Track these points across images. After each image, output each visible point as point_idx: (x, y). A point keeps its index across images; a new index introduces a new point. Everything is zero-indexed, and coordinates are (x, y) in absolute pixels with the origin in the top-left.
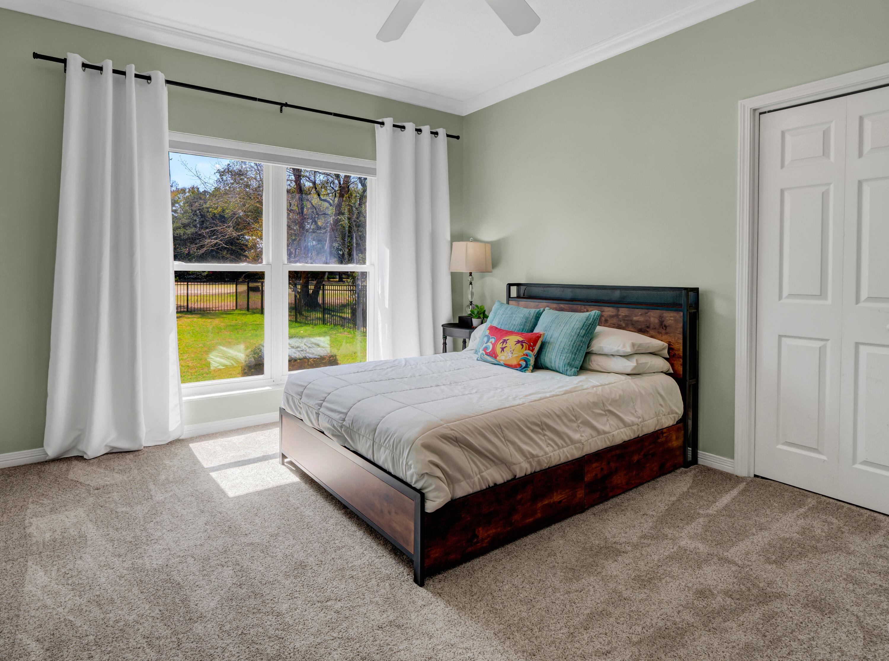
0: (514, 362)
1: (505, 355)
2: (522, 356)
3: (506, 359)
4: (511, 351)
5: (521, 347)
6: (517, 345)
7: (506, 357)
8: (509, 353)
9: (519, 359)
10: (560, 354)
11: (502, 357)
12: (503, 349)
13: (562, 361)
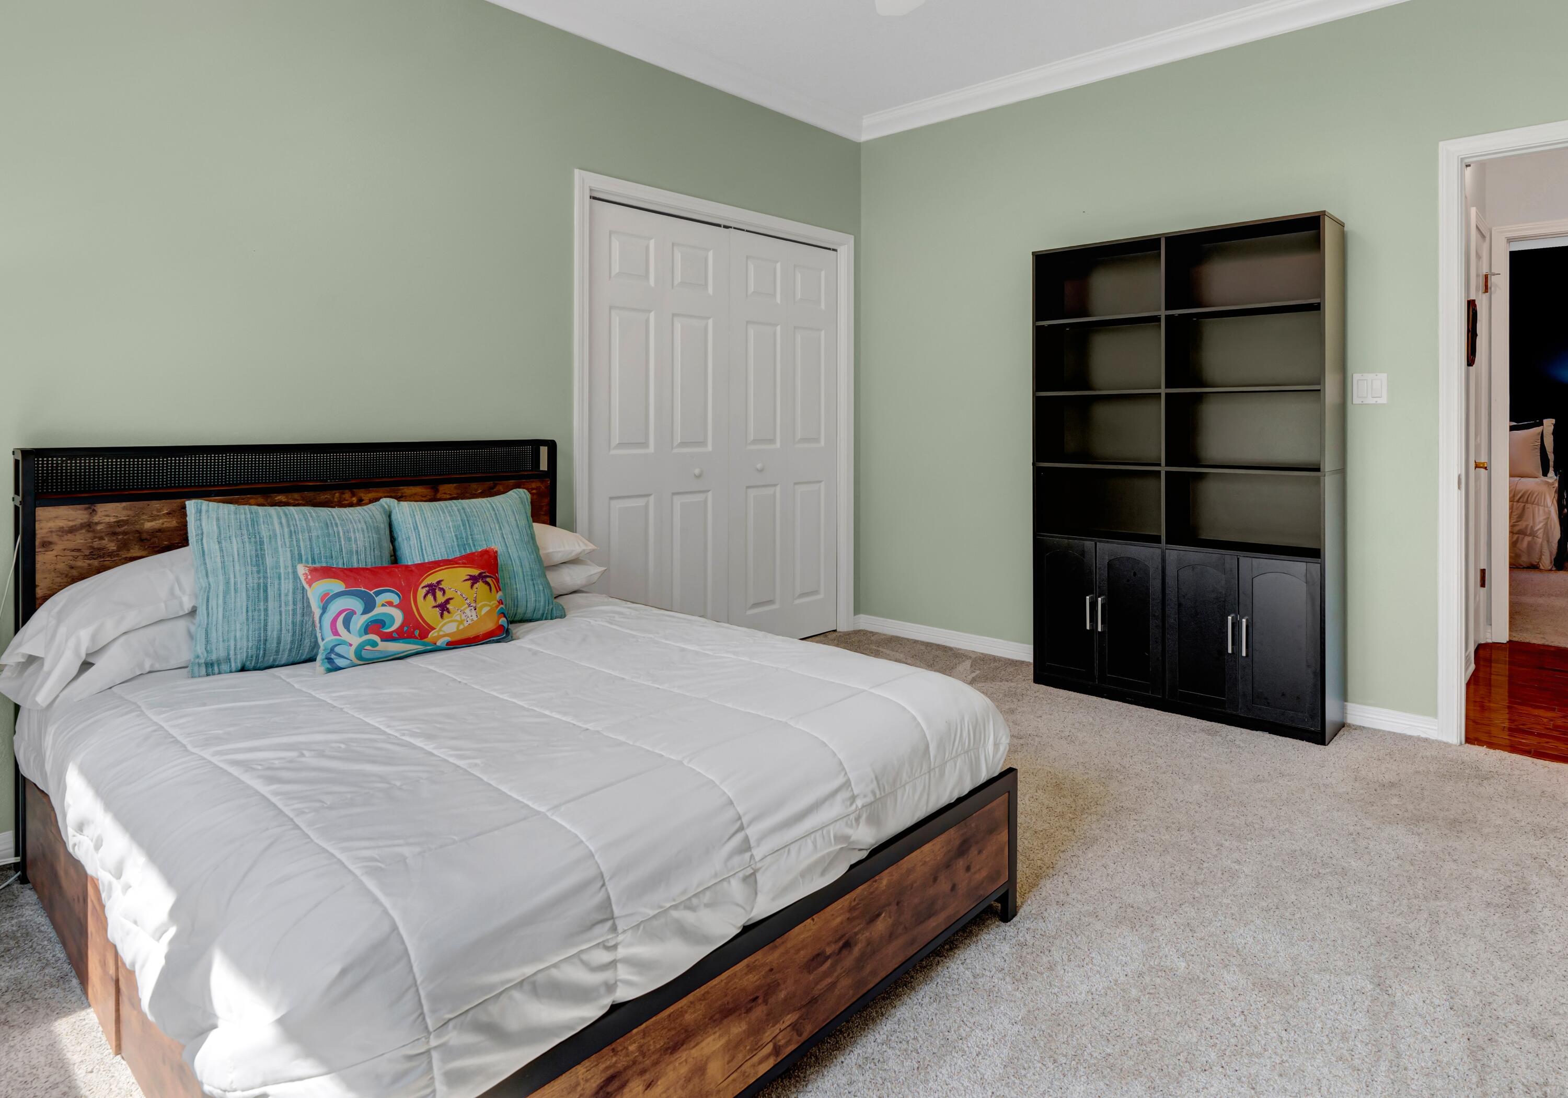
0: (490, 626)
1: (458, 618)
2: (497, 607)
3: (461, 627)
4: (469, 605)
5: (487, 587)
6: (476, 586)
7: (461, 622)
8: (467, 611)
9: (496, 618)
10: (531, 583)
11: (447, 628)
12: (443, 608)
13: (542, 594)
